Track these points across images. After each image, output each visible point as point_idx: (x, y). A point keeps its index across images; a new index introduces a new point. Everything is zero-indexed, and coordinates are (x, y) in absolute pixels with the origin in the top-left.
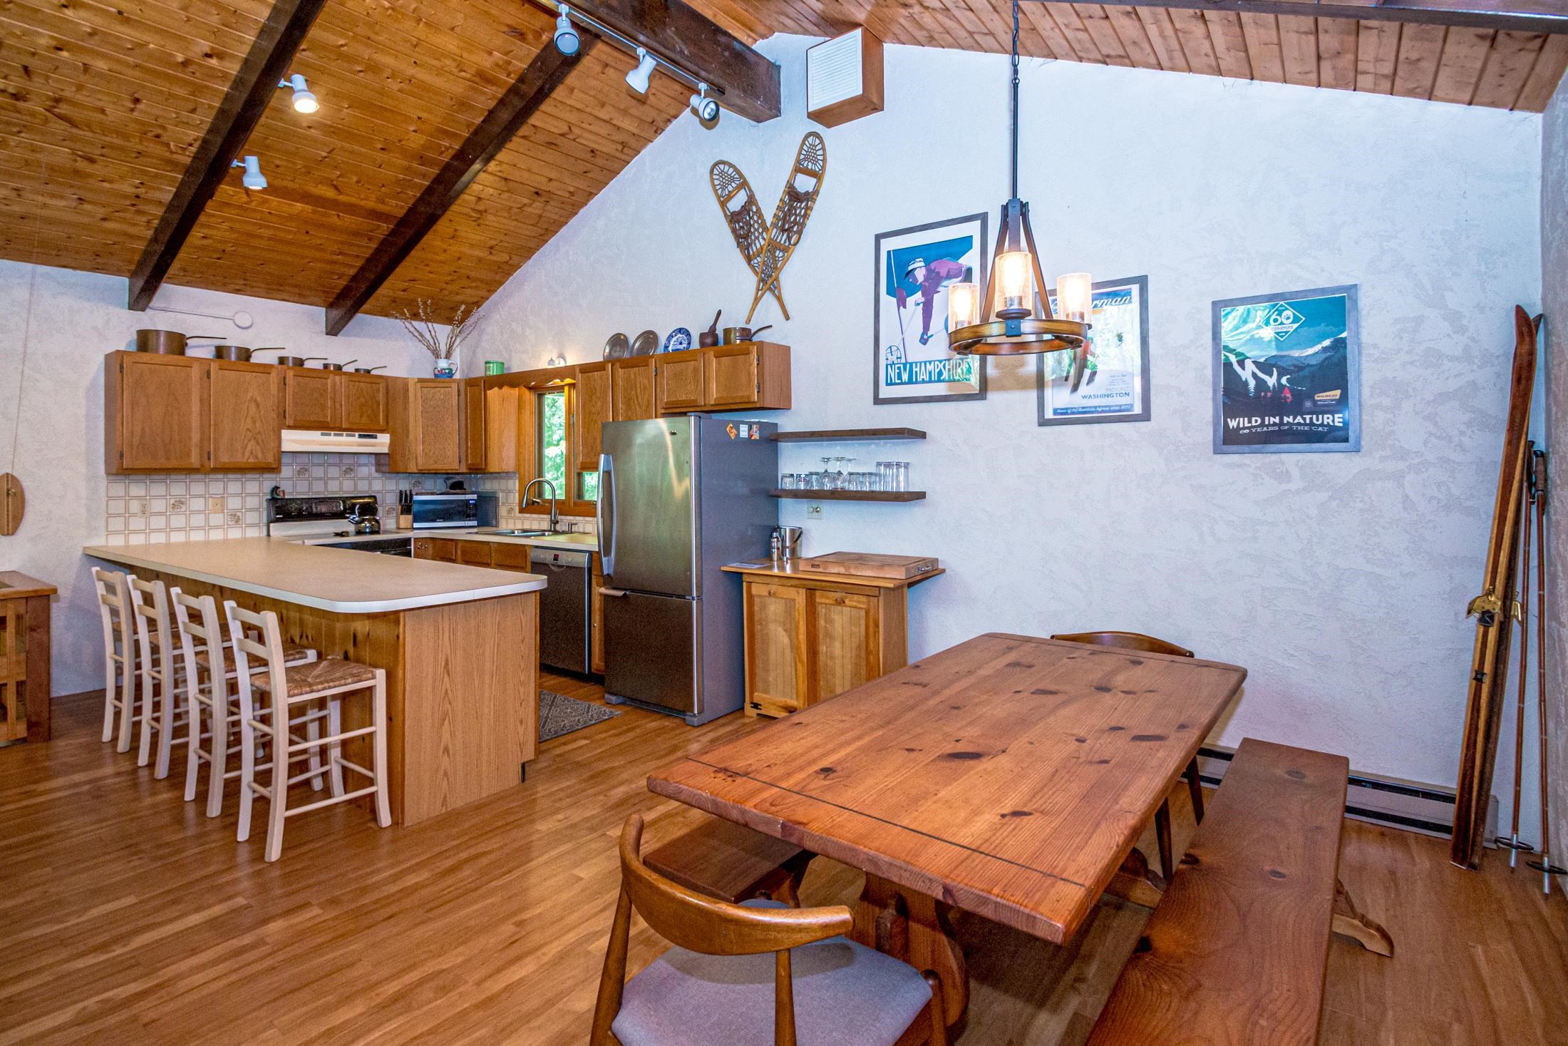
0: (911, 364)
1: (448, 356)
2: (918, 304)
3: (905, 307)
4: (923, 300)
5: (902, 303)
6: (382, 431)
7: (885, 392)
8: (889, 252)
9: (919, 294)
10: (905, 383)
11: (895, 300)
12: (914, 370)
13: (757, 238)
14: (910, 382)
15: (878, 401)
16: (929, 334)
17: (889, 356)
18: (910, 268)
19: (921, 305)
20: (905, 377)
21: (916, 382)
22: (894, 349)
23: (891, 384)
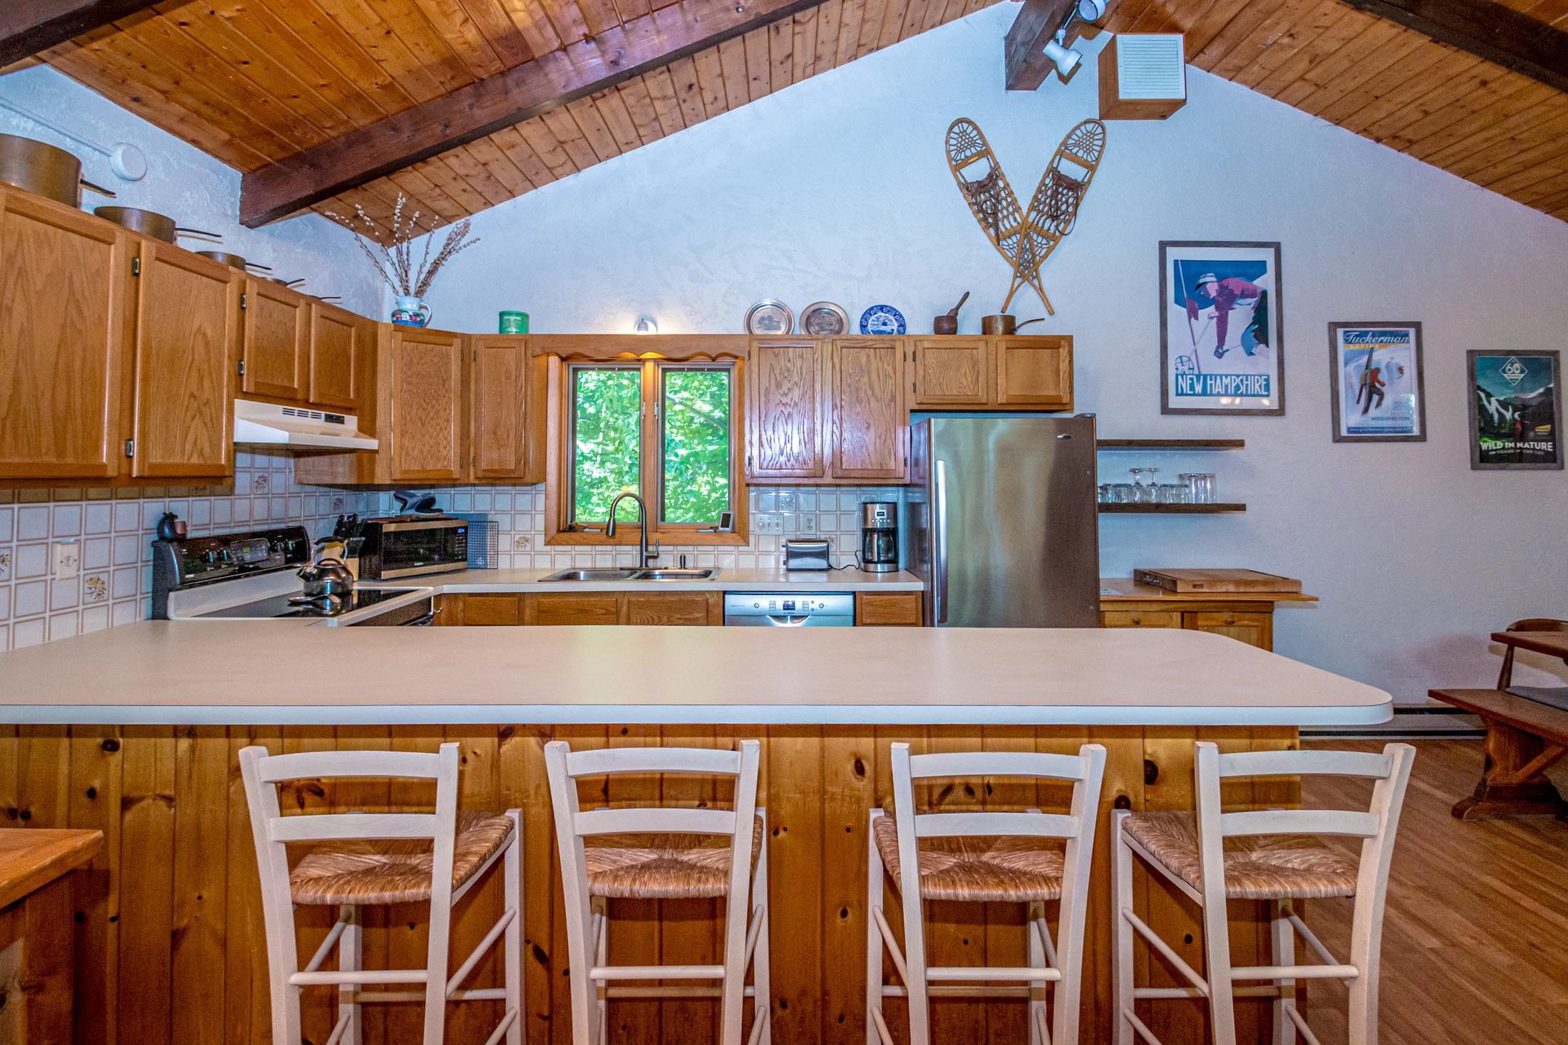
0: (1205, 376)
1: (420, 292)
2: (1212, 318)
3: (1197, 318)
4: (1217, 314)
5: (1193, 314)
6: (350, 410)
7: (1174, 402)
8: (1176, 262)
9: (1213, 308)
10: (1198, 395)
11: (1185, 310)
12: (1209, 382)
13: (1007, 217)
14: (1204, 393)
15: (1166, 410)
16: (1225, 348)
17: (1180, 366)
18: (1201, 281)
19: (1215, 320)
20: (1199, 388)
21: (1211, 395)
22: (1184, 359)
23: (1182, 394)
